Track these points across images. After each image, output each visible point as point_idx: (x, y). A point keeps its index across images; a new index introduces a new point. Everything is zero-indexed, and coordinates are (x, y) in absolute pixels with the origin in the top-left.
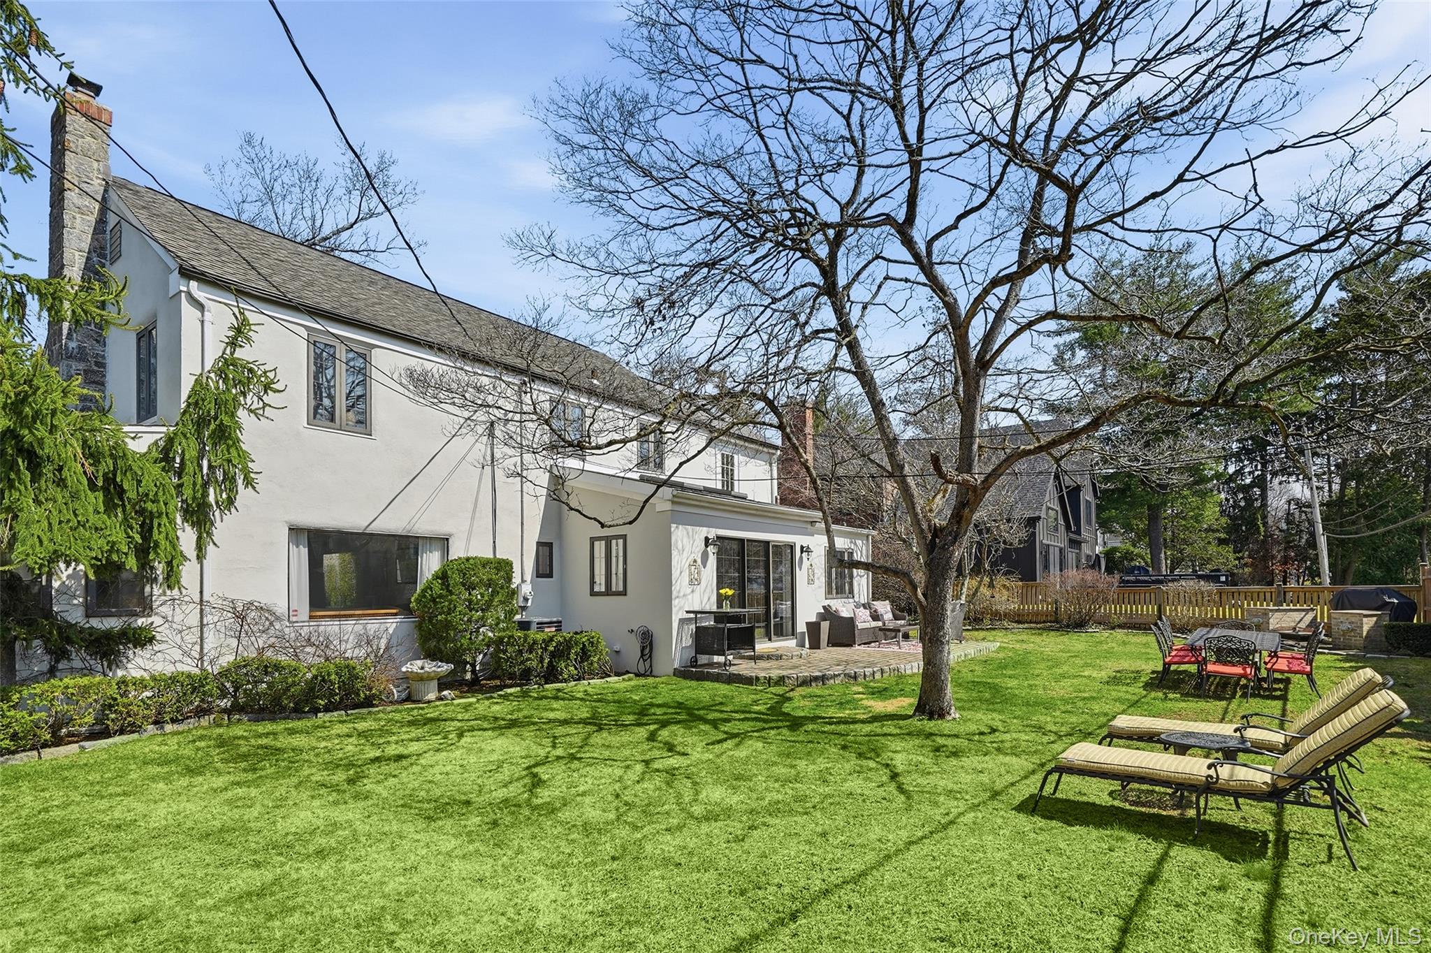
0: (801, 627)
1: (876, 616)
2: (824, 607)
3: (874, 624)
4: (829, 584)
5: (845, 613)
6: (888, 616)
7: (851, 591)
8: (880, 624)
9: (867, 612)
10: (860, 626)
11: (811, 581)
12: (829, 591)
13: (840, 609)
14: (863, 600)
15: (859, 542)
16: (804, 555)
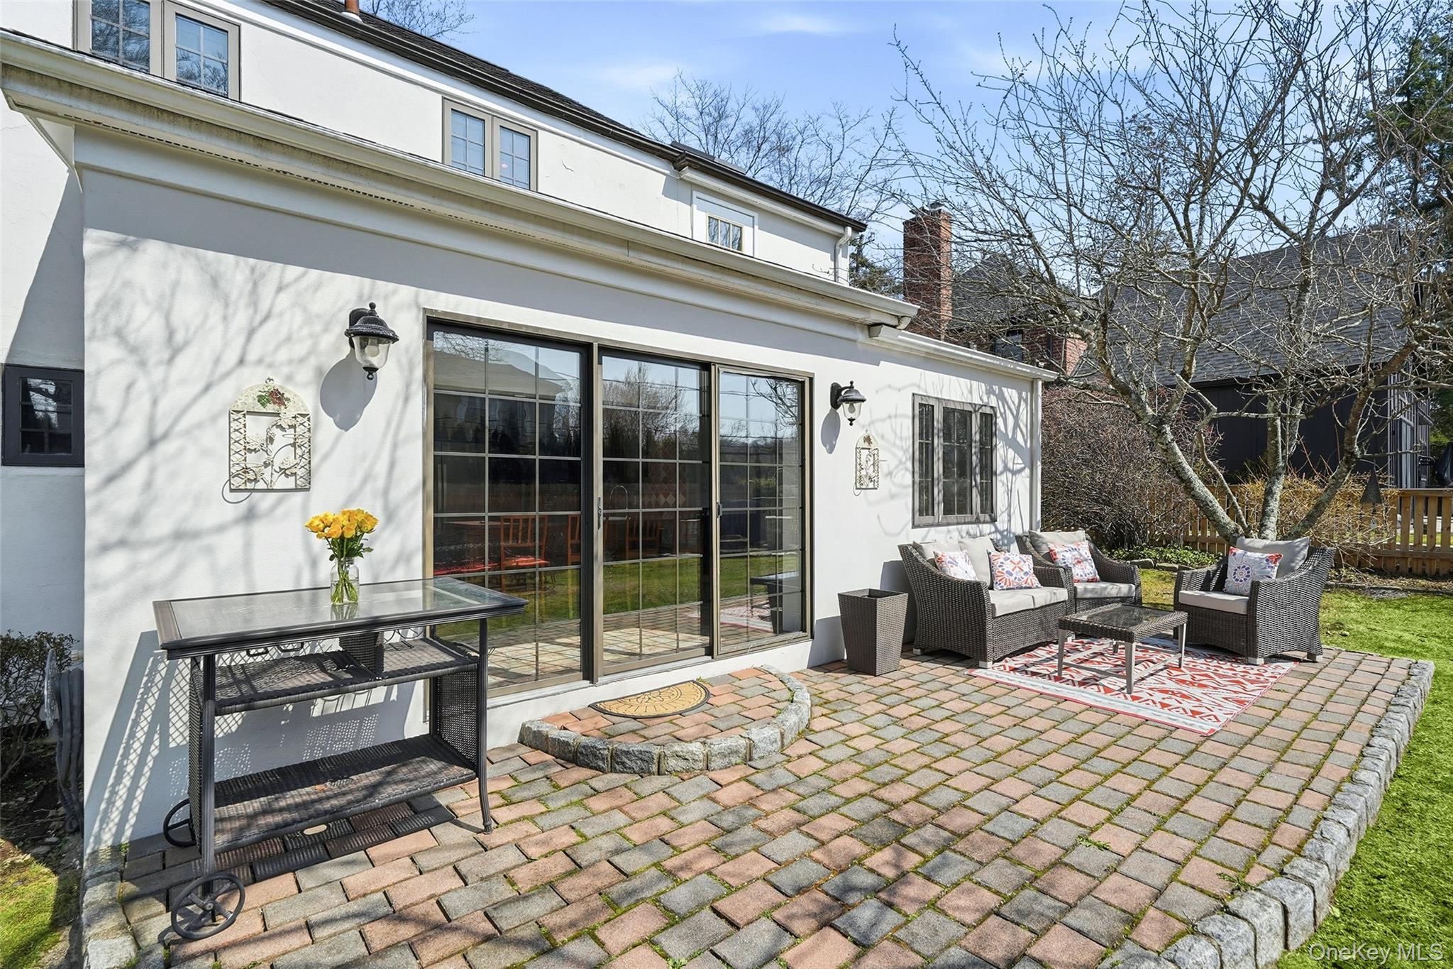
0: (826, 607)
1: (1049, 574)
2: (903, 549)
3: (1045, 595)
4: (924, 486)
5: (961, 570)
6: (1084, 570)
7: (989, 507)
8: (1062, 594)
9: (1028, 563)
10: (1002, 602)
11: (863, 483)
12: (925, 508)
13: (947, 555)
14: (1020, 525)
15: (1011, 394)
16: (843, 410)
